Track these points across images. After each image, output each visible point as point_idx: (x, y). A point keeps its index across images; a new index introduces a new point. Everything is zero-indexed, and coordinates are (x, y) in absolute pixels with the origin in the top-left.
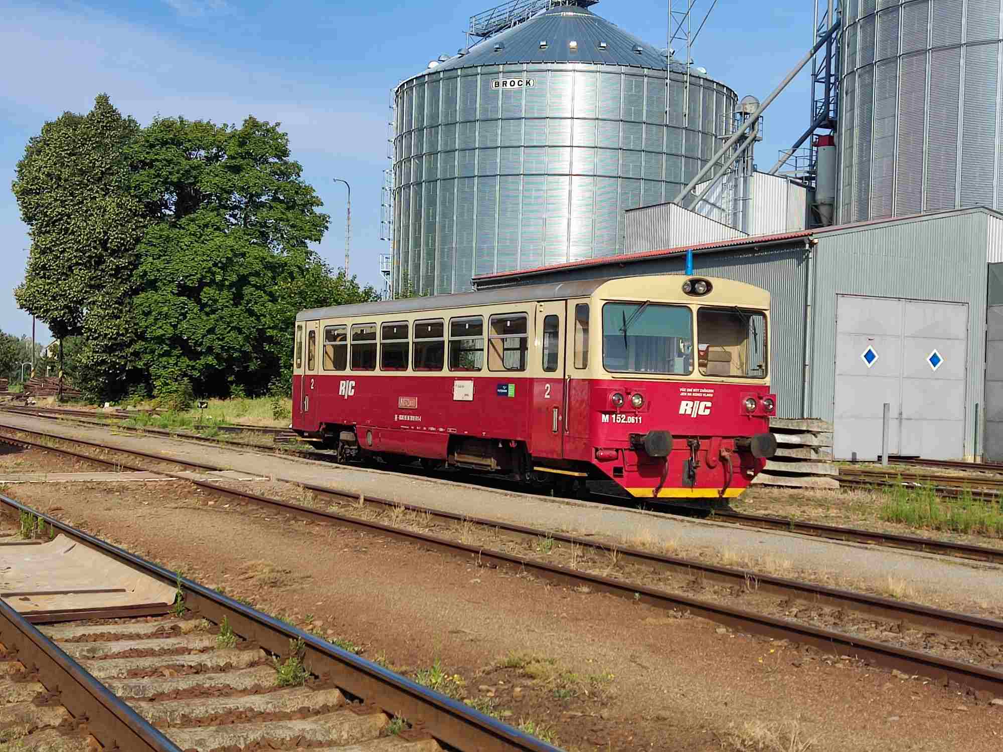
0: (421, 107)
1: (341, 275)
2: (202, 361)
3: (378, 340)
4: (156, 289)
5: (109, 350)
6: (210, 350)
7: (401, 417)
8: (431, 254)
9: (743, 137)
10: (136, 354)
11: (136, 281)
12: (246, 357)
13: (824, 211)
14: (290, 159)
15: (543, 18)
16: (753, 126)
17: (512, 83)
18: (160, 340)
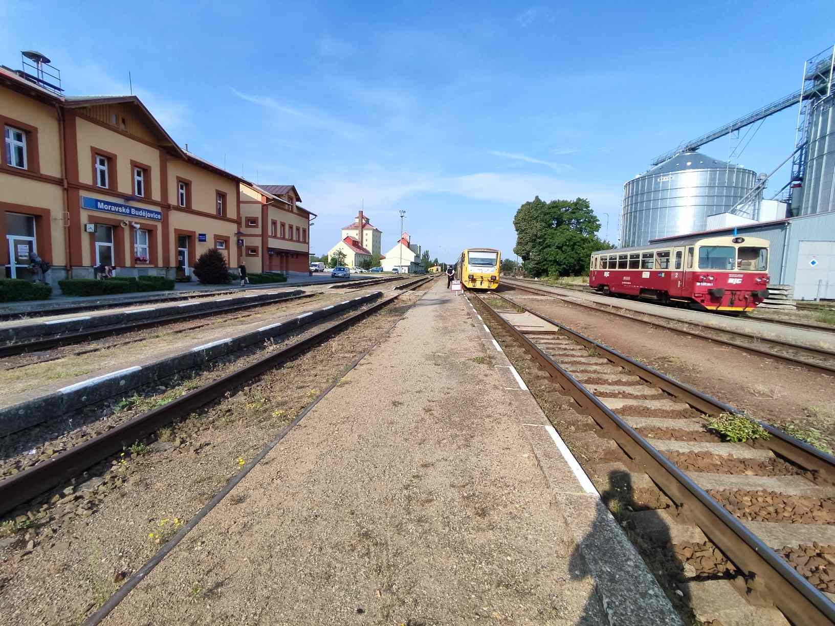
0: (633, 189)
1: (605, 241)
2: (562, 267)
3: (617, 260)
4: (550, 247)
5: (537, 264)
6: (565, 263)
7: (624, 283)
8: (634, 234)
9: (759, 188)
10: (544, 265)
11: (544, 245)
12: (575, 265)
13: (794, 211)
14: (590, 209)
15: (678, 156)
16: (763, 183)
17: (666, 178)
18: (551, 261)
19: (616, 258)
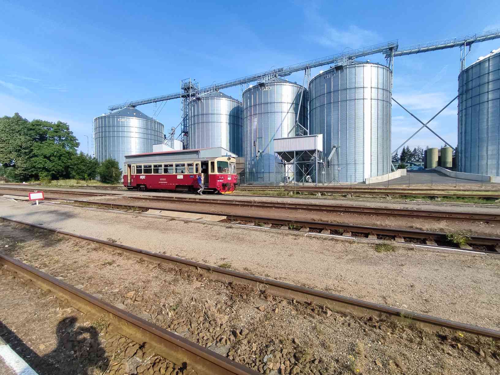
2: (51, 172)
6: (53, 170)
7: (161, 182)
13: (185, 146)
17: (123, 120)
19: (150, 166)
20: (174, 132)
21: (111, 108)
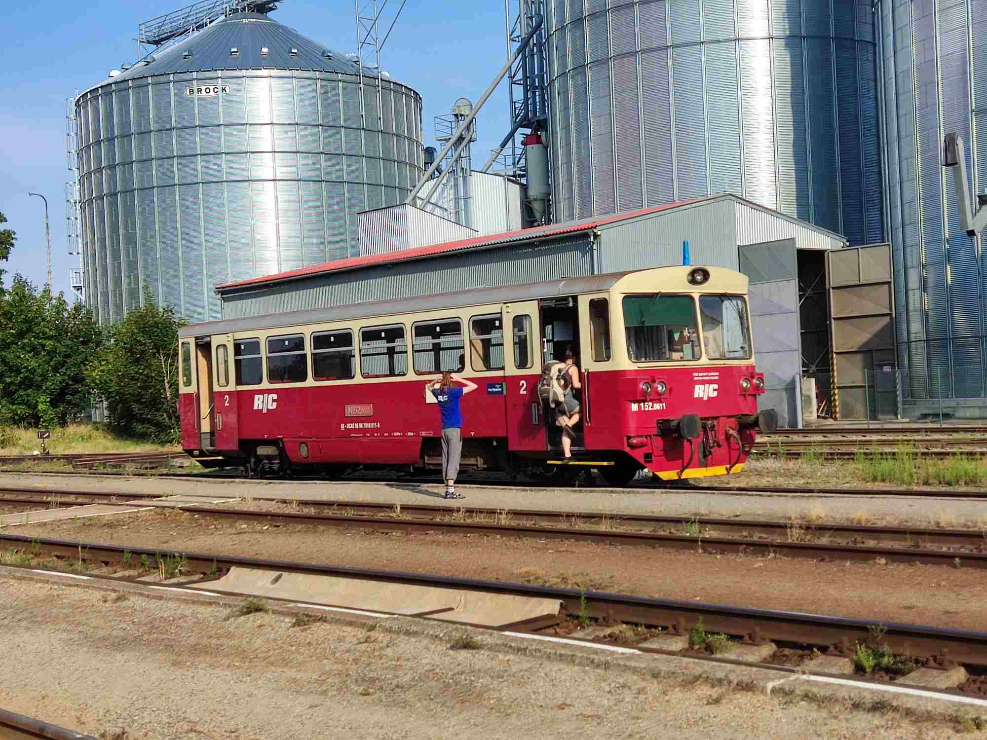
0: (109, 116)
7: (350, 426)
8: (132, 266)
9: (461, 139)
13: (537, 206)
15: (223, 25)
17: (208, 90)
19: (298, 343)
20: (468, 128)
21: (152, 35)
